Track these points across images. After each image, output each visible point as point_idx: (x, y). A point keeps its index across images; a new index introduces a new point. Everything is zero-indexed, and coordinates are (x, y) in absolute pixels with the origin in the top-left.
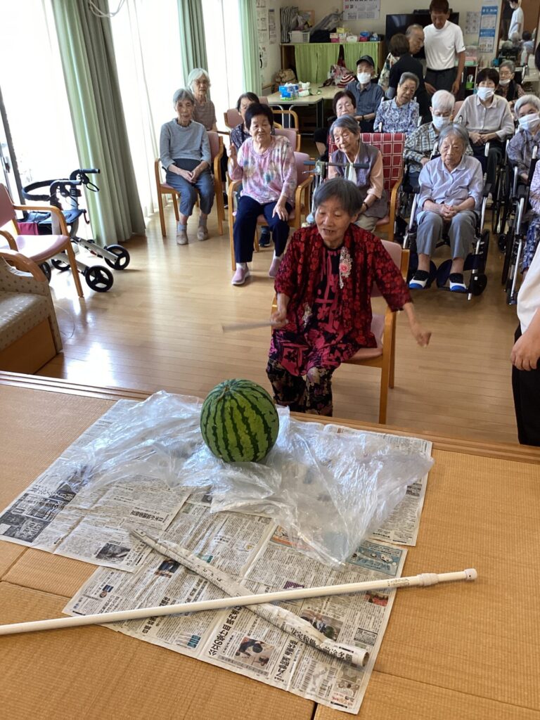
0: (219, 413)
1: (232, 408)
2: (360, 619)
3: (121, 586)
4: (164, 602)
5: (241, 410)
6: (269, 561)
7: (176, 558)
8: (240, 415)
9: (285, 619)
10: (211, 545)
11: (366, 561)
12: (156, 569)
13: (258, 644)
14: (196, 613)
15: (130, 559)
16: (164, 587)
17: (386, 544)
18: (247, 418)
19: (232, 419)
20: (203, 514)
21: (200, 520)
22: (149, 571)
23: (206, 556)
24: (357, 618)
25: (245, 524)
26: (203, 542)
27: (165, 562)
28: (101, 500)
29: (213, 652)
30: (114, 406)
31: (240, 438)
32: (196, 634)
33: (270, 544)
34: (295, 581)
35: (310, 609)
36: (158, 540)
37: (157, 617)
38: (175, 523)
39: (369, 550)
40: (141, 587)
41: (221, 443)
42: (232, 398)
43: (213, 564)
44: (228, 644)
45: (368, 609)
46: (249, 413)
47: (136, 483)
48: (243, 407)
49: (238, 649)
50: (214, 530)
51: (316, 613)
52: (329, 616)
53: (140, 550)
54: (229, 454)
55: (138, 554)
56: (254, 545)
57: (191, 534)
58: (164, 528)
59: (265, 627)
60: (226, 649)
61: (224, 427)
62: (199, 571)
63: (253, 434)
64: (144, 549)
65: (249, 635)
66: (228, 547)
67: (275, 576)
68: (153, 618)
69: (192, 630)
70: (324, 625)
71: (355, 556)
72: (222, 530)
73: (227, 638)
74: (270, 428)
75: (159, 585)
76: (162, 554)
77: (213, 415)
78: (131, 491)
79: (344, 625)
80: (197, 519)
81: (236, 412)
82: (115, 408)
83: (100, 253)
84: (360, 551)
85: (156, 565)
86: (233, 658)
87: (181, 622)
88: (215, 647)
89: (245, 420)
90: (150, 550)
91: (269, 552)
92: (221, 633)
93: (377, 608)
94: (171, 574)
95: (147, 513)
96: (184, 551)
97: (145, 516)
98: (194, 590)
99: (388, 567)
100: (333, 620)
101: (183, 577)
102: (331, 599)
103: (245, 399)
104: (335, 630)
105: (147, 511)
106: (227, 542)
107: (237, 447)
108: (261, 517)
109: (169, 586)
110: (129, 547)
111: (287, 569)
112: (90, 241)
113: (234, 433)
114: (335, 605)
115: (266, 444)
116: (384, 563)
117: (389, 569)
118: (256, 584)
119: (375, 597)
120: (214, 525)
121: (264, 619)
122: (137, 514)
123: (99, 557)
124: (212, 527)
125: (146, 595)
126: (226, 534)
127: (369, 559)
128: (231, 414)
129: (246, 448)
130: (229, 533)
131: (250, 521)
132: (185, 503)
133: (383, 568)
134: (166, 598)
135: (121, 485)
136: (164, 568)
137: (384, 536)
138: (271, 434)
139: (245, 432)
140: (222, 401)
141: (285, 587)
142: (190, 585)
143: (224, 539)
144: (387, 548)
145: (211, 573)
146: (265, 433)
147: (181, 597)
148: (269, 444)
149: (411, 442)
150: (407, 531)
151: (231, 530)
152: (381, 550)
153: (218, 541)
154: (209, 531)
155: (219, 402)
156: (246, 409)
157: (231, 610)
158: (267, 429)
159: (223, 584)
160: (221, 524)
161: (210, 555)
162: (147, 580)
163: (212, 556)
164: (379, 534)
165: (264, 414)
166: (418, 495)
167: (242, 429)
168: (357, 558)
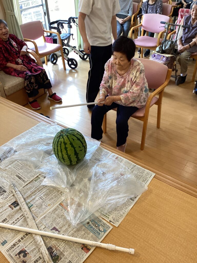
0: (56, 143)
1: (61, 142)
2: (73, 256)
4: (4, 221)
5: (65, 144)
6: (53, 214)
7: (19, 202)
10: (36, 199)
11: (92, 227)
12: (10, 204)
13: (26, 253)
14: (12, 230)
16: (8, 213)
17: (105, 222)
18: (67, 148)
19: (60, 147)
21: (38, 186)
22: (7, 204)
25: (54, 193)
26: (33, 197)
27: (15, 202)
28: (9, 166)
29: (8, 251)
31: (63, 155)
32: (7, 240)
33: (58, 206)
34: (57, 228)
35: (55, 244)
38: (29, 185)
39: (96, 222)
42: (63, 138)
44: (16, 249)
45: (79, 252)
46: (68, 146)
49: (17, 253)
51: (57, 246)
52: (61, 250)
53: (9, 193)
55: (8, 195)
56: (52, 205)
57: (31, 192)
58: (23, 186)
59: (34, 246)
60: (13, 251)
61: (57, 149)
62: (23, 210)
63: (69, 155)
64: (11, 193)
65: (26, 247)
66: (41, 202)
67: (51, 222)
71: (88, 223)
72: (44, 193)
73: (17, 246)
74: (78, 154)
76: (15, 198)
79: (65, 257)
81: (63, 144)
82: (38, 125)
84: (92, 222)
86: (13, 256)
88: (10, 249)
91: (56, 210)
92: (16, 243)
93: (82, 253)
94: (14, 208)
96: (22, 200)
97: (20, 178)
98: (18, 218)
99: (100, 233)
100: (61, 252)
101: (18, 211)
102: (66, 242)
103: (68, 139)
105: (22, 176)
106: (42, 200)
107: (62, 158)
108: (62, 192)
109: (10, 214)
111: (58, 221)
113: (61, 153)
114: (66, 245)
115: (76, 159)
116: (99, 231)
117: (99, 235)
118: (42, 224)
119: (85, 247)
120: (42, 190)
121: (35, 242)
122: (18, 176)
126: (44, 196)
127: (94, 227)
128: (60, 144)
131: (57, 192)
132: (37, 176)
133: (97, 234)
134: (6, 219)
135: (19, 161)
136: (13, 204)
137: (107, 217)
138: (78, 156)
139: (65, 153)
140: (59, 138)
141: (52, 230)
142: (18, 216)
143: (42, 198)
144: (104, 224)
145: (27, 213)
146: (75, 155)
147: (12, 220)
148: (77, 159)
149: (145, 172)
150: (118, 218)
151: (47, 195)
152: (101, 224)
153: (39, 198)
154: (39, 193)
155: (58, 138)
156: (67, 144)
157: (26, 233)
158: (76, 154)
159: (28, 220)
160: (45, 190)
161: (32, 204)
162: (4, 208)
163: (33, 205)
164: (105, 216)
165: (75, 147)
166: (133, 200)
167: (64, 152)
168: (89, 225)
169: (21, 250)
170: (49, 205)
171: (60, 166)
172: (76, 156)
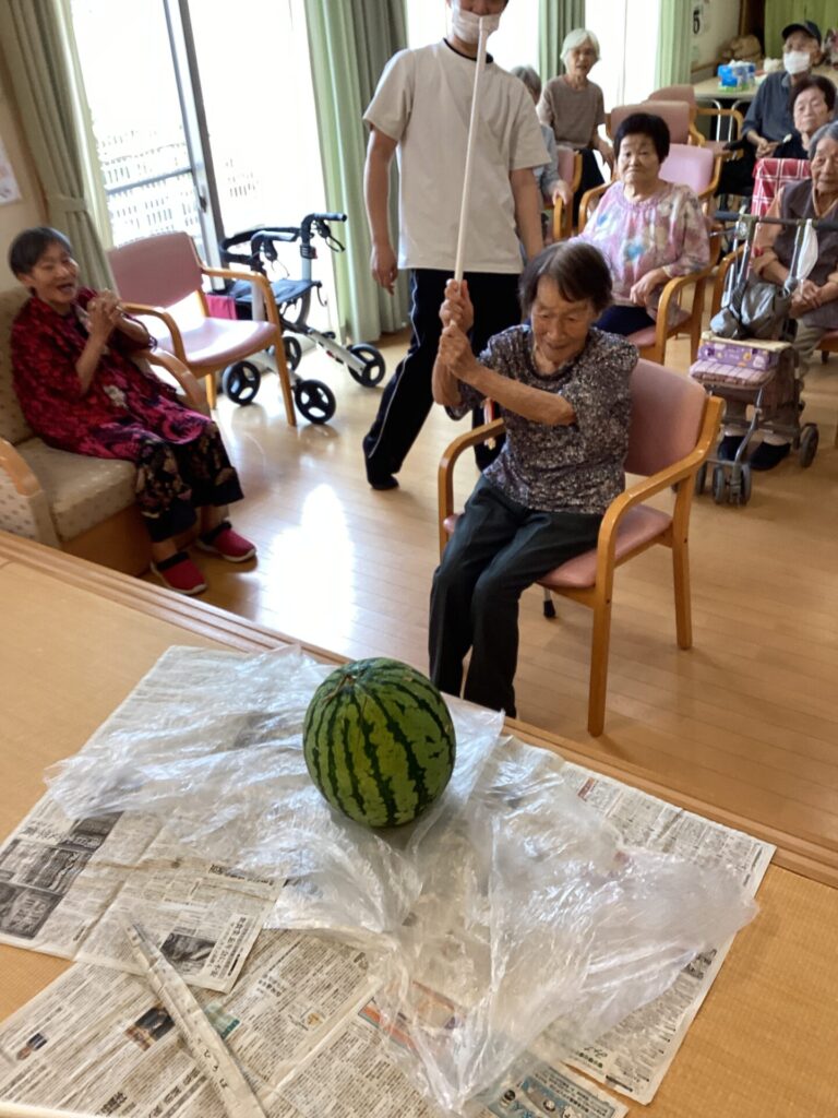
0: (325, 726)
1: (347, 722)
3: (60, 1042)
4: (112, 1106)
5: (367, 728)
6: (337, 1062)
7: (173, 1011)
8: (363, 737)
10: (247, 994)
12: (130, 1023)
16: (127, 1069)
17: (587, 1085)
18: (375, 747)
19: (345, 742)
22: (119, 1022)
23: (229, 1017)
25: (328, 962)
27: (153, 1011)
31: (358, 781)
33: (354, 1022)
39: (545, 1090)
40: (91, 1055)
41: (327, 783)
42: (354, 700)
43: (228, 1046)
46: (382, 738)
48: (370, 722)
50: (266, 961)
54: (341, 805)
56: (324, 1017)
61: (331, 755)
62: (199, 1050)
63: (384, 778)
66: (275, 1008)
71: (510, 1095)
72: (281, 964)
74: (424, 770)
75: (120, 1062)
76: (154, 992)
77: (315, 726)
81: (355, 731)
83: (340, 356)
84: (525, 1088)
85: (136, 1013)
89: (370, 749)
91: (347, 1038)
94: (151, 1041)
96: (187, 999)
98: (177, 1091)
101: (170, 1053)
103: (378, 708)
106: (279, 994)
107: (353, 796)
108: (362, 954)
109: (136, 1069)
112: (330, 335)
113: (347, 771)
115: (414, 798)
118: (292, 1111)
120: (272, 948)
124: (265, 955)
125: (90, 1078)
126: (283, 976)
127: (538, 1113)
128: (345, 733)
129: (370, 801)
130: (290, 977)
131: (340, 957)
134: (120, 1095)
136: (145, 1023)
137: (591, 1060)
138: (424, 781)
139: (367, 771)
140: (335, 702)
142: (174, 1077)
143: (275, 986)
144: (586, 1095)
145: (215, 1063)
146: (410, 778)
147: (147, 1101)
148: (419, 799)
149: (728, 841)
150: (645, 1061)
151: (296, 971)
152: (569, 1095)
153: (264, 988)
154: (258, 961)
155: (329, 704)
156: (375, 727)
158: (416, 772)
159: (227, 1095)
160: (284, 950)
161: (235, 1017)
162: (107, 1043)
163: (237, 1022)
164: (582, 1055)
165: (412, 743)
166: (700, 976)
167: (363, 765)
168: (512, 1103)
170: (314, 1019)
171: (344, 831)
172: (413, 783)
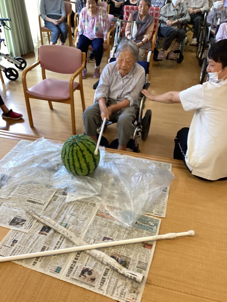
0: (71, 153)
1: (77, 150)
2: (140, 256)
3: (22, 240)
4: (43, 249)
5: (82, 151)
6: (95, 226)
7: (50, 225)
8: (81, 154)
9: (103, 258)
10: (67, 218)
11: (142, 225)
12: (39, 231)
13: (90, 271)
14: (59, 254)
15: (26, 226)
16: (43, 241)
17: (151, 217)
18: (85, 155)
19: (77, 155)
20: (63, 201)
21: (61, 205)
22: (36, 232)
23: (65, 224)
24: (138, 255)
25: (84, 206)
26: (63, 216)
27: (44, 227)
28: (11, 194)
29: (68, 275)
30: (19, 143)
31: (81, 165)
32: (59, 266)
33: (95, 217)
34: (108, 236)
35: (115, 252)
36: (40, 216)
37: (40, 257)
38: (49, 206)
39: (143, 220)
40: (32, 241)
41: (72, 167)
42: (77, 145)
43: (67, 229)
44: (75, 271)
45: (143, 251)
46: (86, 153)
47: (30, 185)
48: (83, 149)
49: (80, 274)
50: (68, 210)
51: (118, 253)
52: (124, 255)
53: (31, 221)
54: (76, 172)
55: (30, 223)
56: (88, 217)
57: (57, 212)
58: (43, 209)
59: (93, 261)
60: (74, 274)
61: (73, 160)
62: (61, 232)
64: (33, 220)
65: (85, 266)
66: (75, 219)
67: (98, 234)
68: (38, 258)
69: (57, 264)
70: (122, 260)
72: (73, 210)
73: (75, 268)
75: (41, 240)
76: (42, 223)
77: (67, 153)
78: (27, 189)
79: (132, 260)
80: (60, 204)
82: (19, 144)
83: (12, 61)
84: (139, 220)
85: (39, 229)
86: (77, 278)
87: (52, 259)
88: (69, 273)
90: (36, 221)
91: (95, 221)
92: (72, 265)
93: (147, 251)
94: (47, 233)
95: (35, 201)
96: (53, 222)
97: (33, 202)
98: (59, 242)
99: (152, 228)
100: (126, 257)
101: (53, 235)
102: (125, 246)
104: (127, 263)
105: (35, 200)
106: (75, 216)
107: (80, 169)
108: (91, 203)
109: (46, 240)
110: (25, 219)
111: (104, 230)
112: (7, 55)
114: (127, 249)
116: (150, 227)
117: (153, 230)
118: (89, 238)
119: (146, 245)
121: (93, 257)
122: (30, 201)
123: (10, 224)
124: (67, 208)
125: (34, 245)
127: (143, 224)
129: (84, 169)
130: (76, 212)
131: (86, 205)
132: (54, 195)
133: (150, 229)
134: (44, 247)
135: (21, 186)
136: (43, 230)
137: (150, 212)
141: (103, 240)
142: (57, 239)
143: (73, 214)
144: (152, 219)
145: (67, 233)
147: (52, 246)
149: (162, 164)
150: (161, 210)
151: (76, 210)
152: (149, 220)
153: (70, 215)
154: (66, 210)
157: (77, 253)
159: (72, 239)
160: (71, 207)
162: (35, 237)
163: (67, 224)
164: (148, 211)
166: (166, 191)
168: (137, 224)
169: (82, 270)
170: (86, 219)
